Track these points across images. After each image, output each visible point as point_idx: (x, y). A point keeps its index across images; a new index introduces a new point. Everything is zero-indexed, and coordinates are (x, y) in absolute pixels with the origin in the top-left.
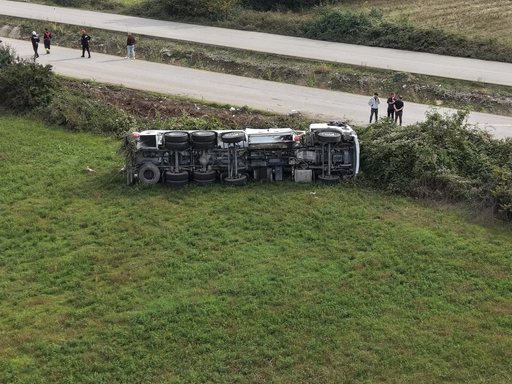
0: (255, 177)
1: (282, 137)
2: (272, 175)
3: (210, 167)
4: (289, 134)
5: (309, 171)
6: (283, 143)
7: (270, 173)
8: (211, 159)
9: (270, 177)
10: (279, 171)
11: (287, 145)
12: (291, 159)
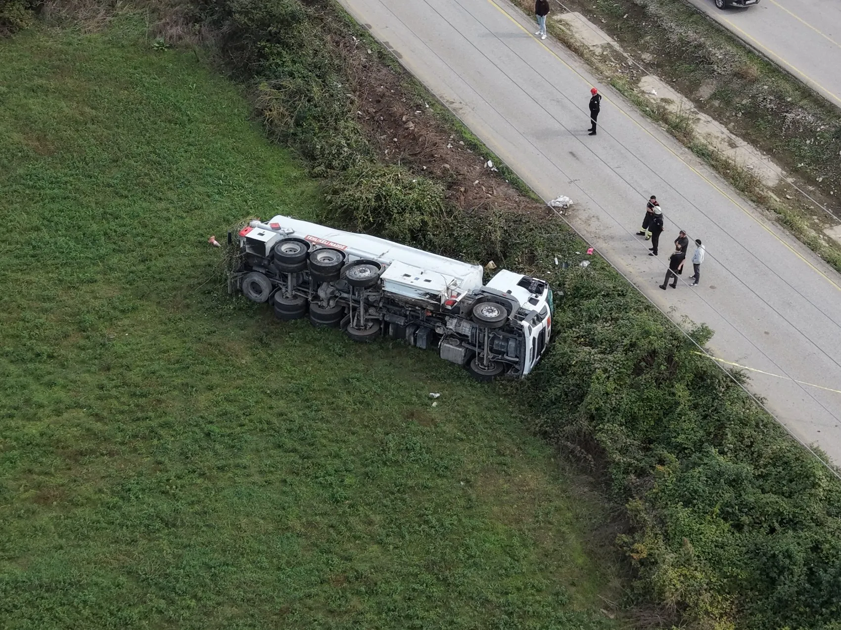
0: (391, 333)
1: (428, 294)
2: (412, 338)
3: (332, 303)
4: (436, 293)
5: (460, 349)
6: (428, 302)
7: (410, 334)
8: (332, 293)
9: (410, 339)
10: (421, 337)
11: (434, 307)
12: (438, 326)
